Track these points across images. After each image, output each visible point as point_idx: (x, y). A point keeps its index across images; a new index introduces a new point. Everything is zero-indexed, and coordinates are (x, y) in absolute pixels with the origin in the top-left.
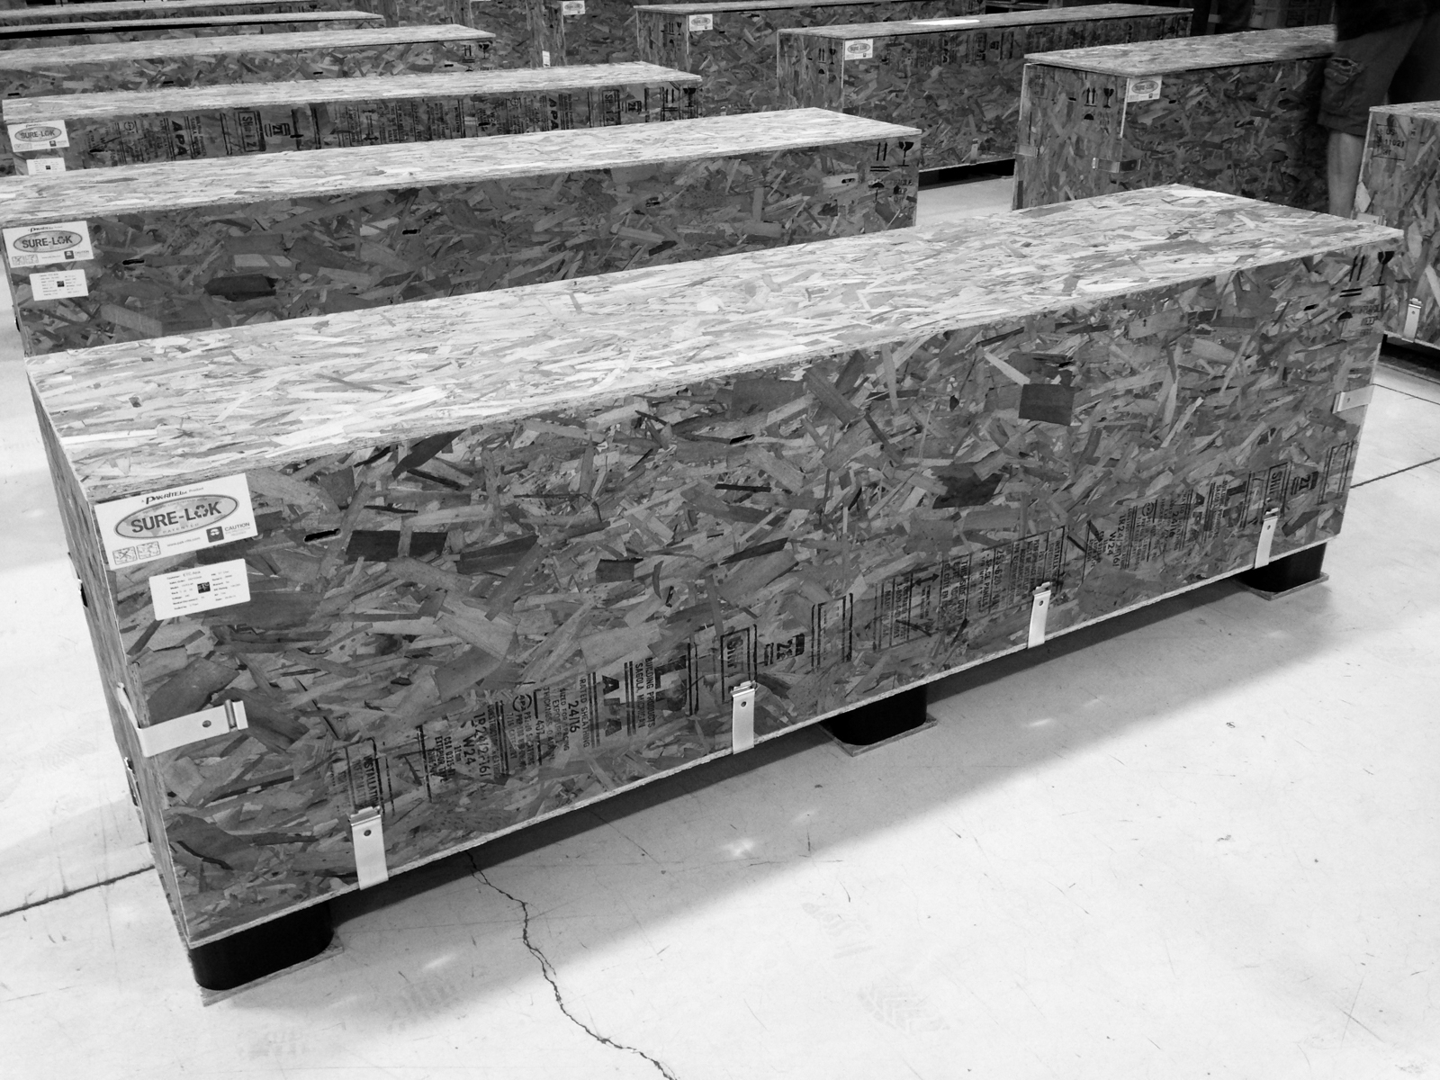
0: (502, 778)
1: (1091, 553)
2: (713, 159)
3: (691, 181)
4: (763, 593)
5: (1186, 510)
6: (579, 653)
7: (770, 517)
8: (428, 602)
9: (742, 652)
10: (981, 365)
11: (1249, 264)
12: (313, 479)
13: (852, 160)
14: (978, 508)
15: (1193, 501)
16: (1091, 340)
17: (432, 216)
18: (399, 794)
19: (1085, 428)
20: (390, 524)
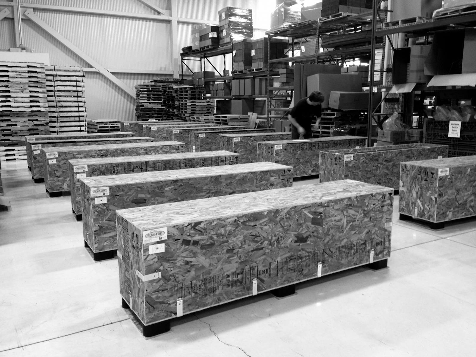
0: (206, 295)
1: (330, 256)
2: (244, 173)
3: (239, 178)
4: (259, 259)
5: (351, 248)
6: (222, 268)
7: (260, 242)
8: (195, 255)
9: (255, 271)
10: (303, 213)
11: (358, 195)
12: (177, 229)
13: (277, 174)
14: (304, 244)
15: (353, 245)
16: (326, 209)
17: (181, 186)
18: (186, 296)
19: (326, 227)
20: (189, 238)
